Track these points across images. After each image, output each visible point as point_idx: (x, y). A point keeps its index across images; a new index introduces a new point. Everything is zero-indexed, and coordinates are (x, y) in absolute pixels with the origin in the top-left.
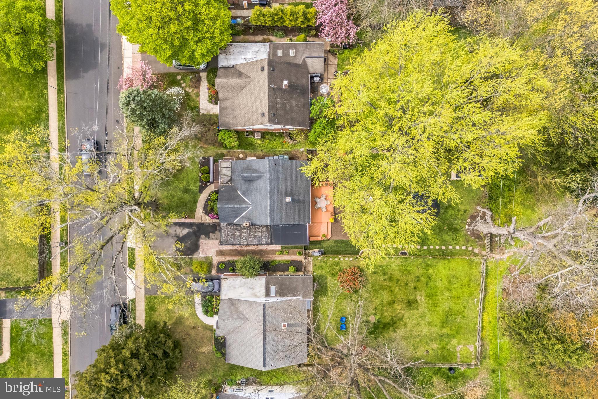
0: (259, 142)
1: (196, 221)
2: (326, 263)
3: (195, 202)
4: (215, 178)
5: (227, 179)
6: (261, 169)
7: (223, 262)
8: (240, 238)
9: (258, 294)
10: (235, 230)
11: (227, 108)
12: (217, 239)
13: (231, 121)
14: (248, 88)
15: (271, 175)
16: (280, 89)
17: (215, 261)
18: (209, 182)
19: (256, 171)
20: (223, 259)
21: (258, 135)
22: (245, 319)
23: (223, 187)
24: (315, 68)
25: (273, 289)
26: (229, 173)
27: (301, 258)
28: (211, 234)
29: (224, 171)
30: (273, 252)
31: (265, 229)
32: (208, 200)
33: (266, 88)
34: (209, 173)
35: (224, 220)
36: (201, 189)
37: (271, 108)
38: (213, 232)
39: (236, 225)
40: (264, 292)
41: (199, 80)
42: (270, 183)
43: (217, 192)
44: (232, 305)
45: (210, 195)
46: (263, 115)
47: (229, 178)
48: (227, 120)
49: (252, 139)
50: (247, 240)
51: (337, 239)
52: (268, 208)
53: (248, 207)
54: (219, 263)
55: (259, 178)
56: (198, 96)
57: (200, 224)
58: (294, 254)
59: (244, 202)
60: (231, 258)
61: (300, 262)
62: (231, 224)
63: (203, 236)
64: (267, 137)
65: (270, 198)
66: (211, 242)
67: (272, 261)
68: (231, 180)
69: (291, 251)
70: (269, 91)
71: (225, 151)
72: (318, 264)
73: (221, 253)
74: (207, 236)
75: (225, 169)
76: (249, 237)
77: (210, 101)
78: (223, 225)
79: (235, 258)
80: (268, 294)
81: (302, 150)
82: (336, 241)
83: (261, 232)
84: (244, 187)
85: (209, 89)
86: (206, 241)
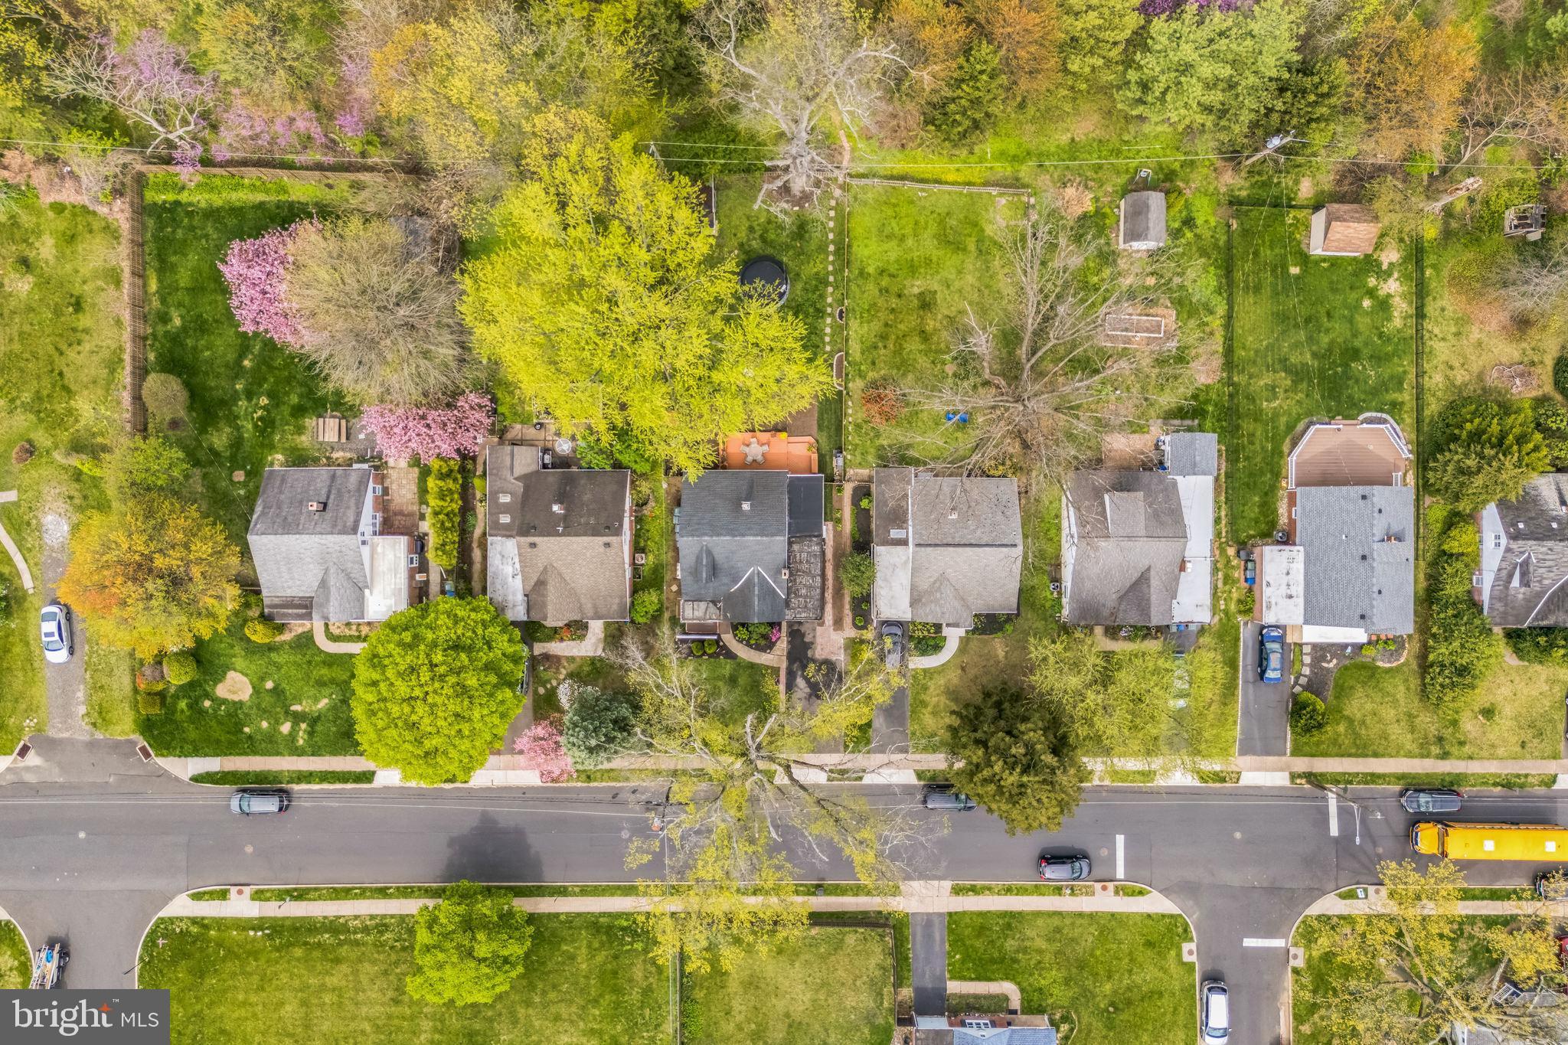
0: (651, 557)
1: (784, 665)
2: (857, 445)
3: (752, 666)
4: (711, 630)
5: (712, 609)
6: (696, 550)
7: (854, 620)
8: (810, 587)
9: (904, 558)
10: (797, 596)
11: (595, 607)
12: (814, 630)
13: (617, 601)
14: (563, 570)
15: (705, 534)
16: (565, 518)
17: (850, 632)
18: (717, 642)
19: (699, 559)
20: (848, 620)
21: (641, 559)
22: (942, 578)
23: (725, 616)
24: (529, 460)
25: (895, 534)
26: (703, 605)
27: (848, 489)
28: (807, 639)
29: (699, 613)
30: (837, 535)
31: (796, 547)
32: (749, 645)
33: (564, 539)
34: (702, 641)
35: (781, 614)
36: (730, 655)
37: (595, 533)
38: (803, 635)
39: (788, 594)
40: (899, 548)
41: (546, 657)
42: (718, 535)
43: (735, 628)
44: (920, 600)
45: (741, 641)
46: (607, 545)
47: (711, 605)
48: (615, 607)
49: (646, 568)
50: (813, 577)
51: (815, 427)
52: (759, 538)
53: (759, 573)
54: (855, 626)
55: (709, 553)
56: (572, 659)
57: (788, 658)
58: (841, 499)
59: (750, 580)
60: (847, 606)
61: (856, 490)
62: (787, 603)
63: (810, 653)
64: (642, 544)
65: (743, 535)
66: (819, 640)
67: (853, 536)
68: (714, 602)
69: (836, 505)
70: (569, 535)
71: (667, 615)
72: (859, 459)
73: (838, 623)
74: (809, 646)
75: (696, 613)
76: (808, 573)
77: (582, 637)
78: (789, 615)
79: (847, 599)
80: (904, 542)
81: (665, 486)
82: (820, 428)
83: (801, 552)
84: (725, 580)
85: (562, 640)
86: (819, 648)
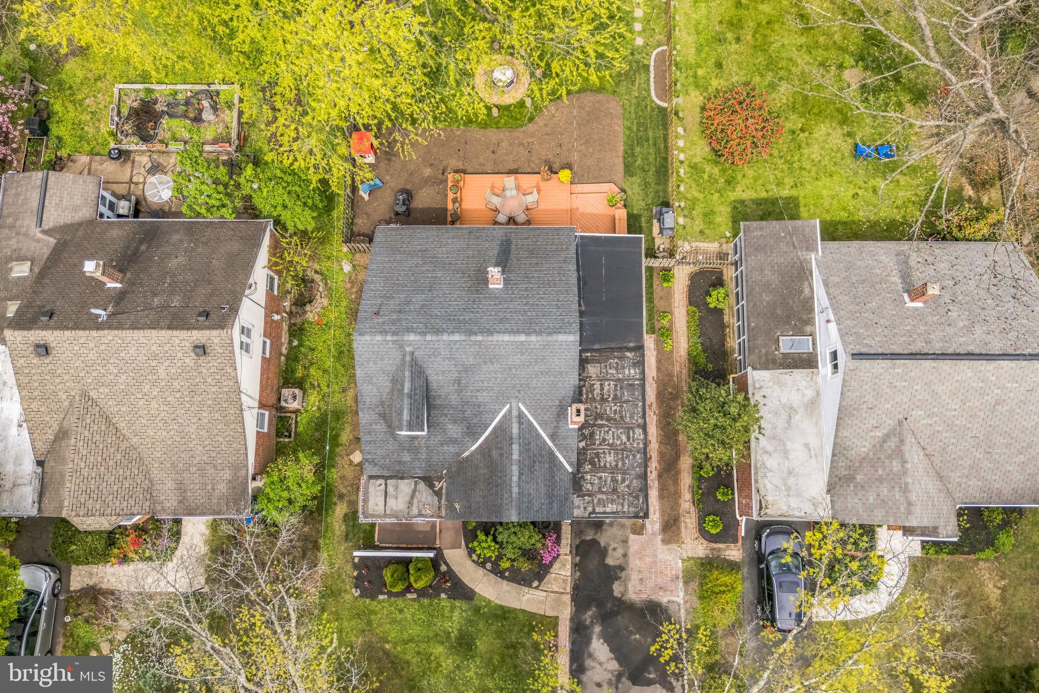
1: (565, 613)
2: (694, 201)
3: (503, 614)
4: (426, 541)
5: (425, 495)
6: (390, 363)
7: (701, 521)
8: (621, 450)
9: (810, 393)
10: (597, 468)
11: (181, 488)
12: (625, 541)
13: (227, 475)
14: (111, 406)
15: (409, 330)
17: (700, 549)
18: (435, 563)
19: (396, 382)
20: (689, 522)
21: (292, 401)
22: (898, 432)
23: (451, 508)
24: (78, 200)
26: (406, 486)
28: (610, 561)
29: (398, 504)
30: (664, 358)
31: (593, 370)
32: (497, 572)
33: (108, 335)
34: (406, 562)
35: (565, 505)
36: (461, 592)
37: (177, 322)
38: (604, 552)
39: (579, 464)
40: (799, 376)
42: (438, 331)
43: (470, 536)
44: (850, 479)
45: (482, 563)
46: (201, 350)
47: (422, 486)
48: (222, 488)
49: (303, 419)
50: (629, 429)
52: (523, 338)
53: (521, 416)
54: (703, 533)
55: (418, 371)
56: (143, 598)
57: (575, 598)
58: (668, 296)
59: (502, 430)
60: (687, 496)
62: (577, 482)
63: (617, 589)
65: (490, 332)
66: (634, 563)
68: (429, 481)
69: (659, 304)
70: (120, 327)
72: (699, 224)
73: (671, 527)
74: (613, 574)
75: (391, 502)
76: (618, 422)
78: (580, 508)
79: (686, 480)
80: (808, 362)
81: (347, 268)
84: (454, 430)
85: (124, 559)
86: (634, 577)
